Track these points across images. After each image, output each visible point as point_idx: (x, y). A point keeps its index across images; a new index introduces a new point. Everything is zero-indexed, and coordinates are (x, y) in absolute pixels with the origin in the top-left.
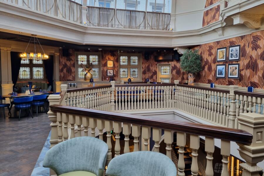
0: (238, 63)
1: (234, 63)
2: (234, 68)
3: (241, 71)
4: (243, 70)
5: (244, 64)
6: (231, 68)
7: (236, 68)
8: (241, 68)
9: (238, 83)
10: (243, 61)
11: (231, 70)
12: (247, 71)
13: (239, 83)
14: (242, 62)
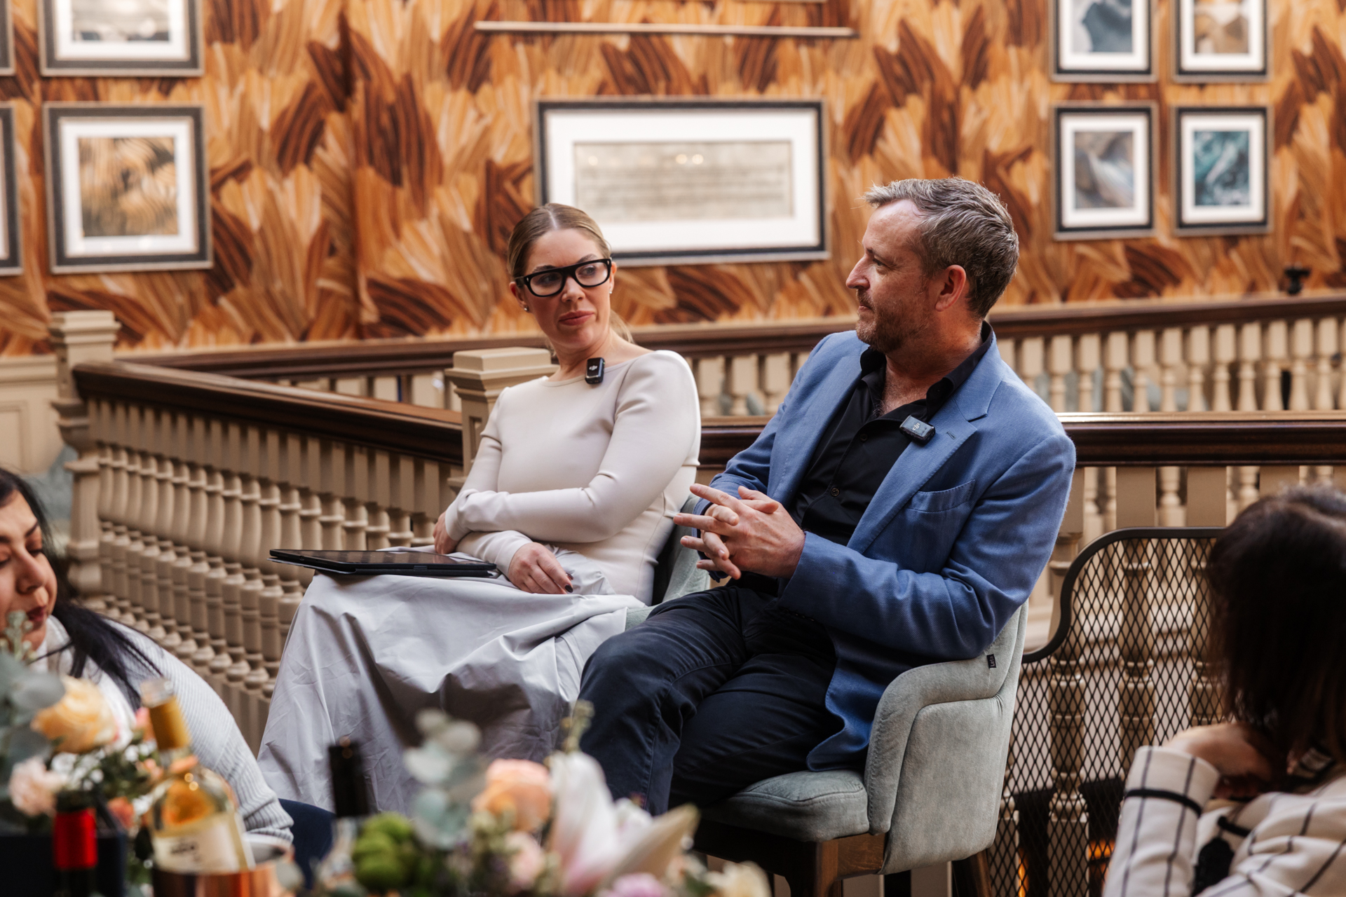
0: (179, 97)
1: (117, 96)
2: (135, 156)
3: (216, 188)
4: (240, 172)
5: (246, 116)
6: (86, 154)
7: (161, 157)
8: (220, 157)
9: (195, 312)
10: (233, 84)
11: (101, 176)
12: (289, 184)
13: (207, 309)
14: (223, 92)
